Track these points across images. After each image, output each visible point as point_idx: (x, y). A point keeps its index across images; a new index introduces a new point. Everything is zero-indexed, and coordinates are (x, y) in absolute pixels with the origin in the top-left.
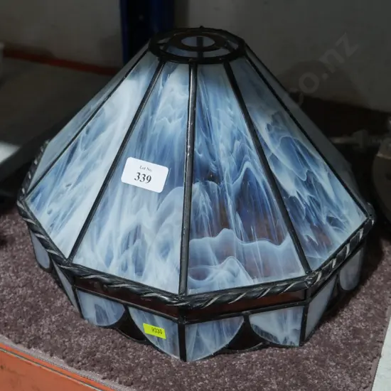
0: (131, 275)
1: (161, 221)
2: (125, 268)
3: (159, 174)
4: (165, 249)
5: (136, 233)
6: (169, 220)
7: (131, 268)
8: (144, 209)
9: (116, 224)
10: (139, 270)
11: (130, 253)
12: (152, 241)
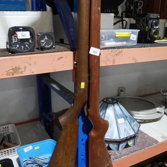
0: (128, 135)
1: (127, 125)
2: (127, 135)
3: (123, 119)
4: (130, 129)
5: (125, 129)
6: (128, 125)
7: (128, 134)
8: (124, 126)
9: (122, 130)
10: (129, 134)
11: (126, 133)
12: (127, 129)
